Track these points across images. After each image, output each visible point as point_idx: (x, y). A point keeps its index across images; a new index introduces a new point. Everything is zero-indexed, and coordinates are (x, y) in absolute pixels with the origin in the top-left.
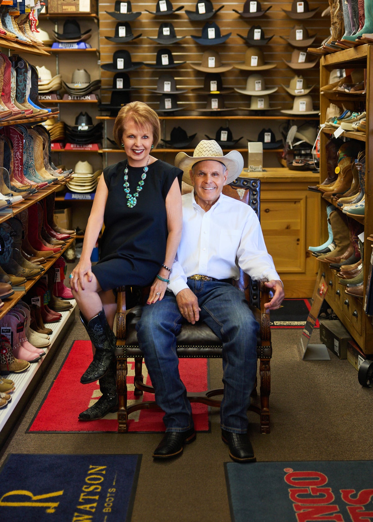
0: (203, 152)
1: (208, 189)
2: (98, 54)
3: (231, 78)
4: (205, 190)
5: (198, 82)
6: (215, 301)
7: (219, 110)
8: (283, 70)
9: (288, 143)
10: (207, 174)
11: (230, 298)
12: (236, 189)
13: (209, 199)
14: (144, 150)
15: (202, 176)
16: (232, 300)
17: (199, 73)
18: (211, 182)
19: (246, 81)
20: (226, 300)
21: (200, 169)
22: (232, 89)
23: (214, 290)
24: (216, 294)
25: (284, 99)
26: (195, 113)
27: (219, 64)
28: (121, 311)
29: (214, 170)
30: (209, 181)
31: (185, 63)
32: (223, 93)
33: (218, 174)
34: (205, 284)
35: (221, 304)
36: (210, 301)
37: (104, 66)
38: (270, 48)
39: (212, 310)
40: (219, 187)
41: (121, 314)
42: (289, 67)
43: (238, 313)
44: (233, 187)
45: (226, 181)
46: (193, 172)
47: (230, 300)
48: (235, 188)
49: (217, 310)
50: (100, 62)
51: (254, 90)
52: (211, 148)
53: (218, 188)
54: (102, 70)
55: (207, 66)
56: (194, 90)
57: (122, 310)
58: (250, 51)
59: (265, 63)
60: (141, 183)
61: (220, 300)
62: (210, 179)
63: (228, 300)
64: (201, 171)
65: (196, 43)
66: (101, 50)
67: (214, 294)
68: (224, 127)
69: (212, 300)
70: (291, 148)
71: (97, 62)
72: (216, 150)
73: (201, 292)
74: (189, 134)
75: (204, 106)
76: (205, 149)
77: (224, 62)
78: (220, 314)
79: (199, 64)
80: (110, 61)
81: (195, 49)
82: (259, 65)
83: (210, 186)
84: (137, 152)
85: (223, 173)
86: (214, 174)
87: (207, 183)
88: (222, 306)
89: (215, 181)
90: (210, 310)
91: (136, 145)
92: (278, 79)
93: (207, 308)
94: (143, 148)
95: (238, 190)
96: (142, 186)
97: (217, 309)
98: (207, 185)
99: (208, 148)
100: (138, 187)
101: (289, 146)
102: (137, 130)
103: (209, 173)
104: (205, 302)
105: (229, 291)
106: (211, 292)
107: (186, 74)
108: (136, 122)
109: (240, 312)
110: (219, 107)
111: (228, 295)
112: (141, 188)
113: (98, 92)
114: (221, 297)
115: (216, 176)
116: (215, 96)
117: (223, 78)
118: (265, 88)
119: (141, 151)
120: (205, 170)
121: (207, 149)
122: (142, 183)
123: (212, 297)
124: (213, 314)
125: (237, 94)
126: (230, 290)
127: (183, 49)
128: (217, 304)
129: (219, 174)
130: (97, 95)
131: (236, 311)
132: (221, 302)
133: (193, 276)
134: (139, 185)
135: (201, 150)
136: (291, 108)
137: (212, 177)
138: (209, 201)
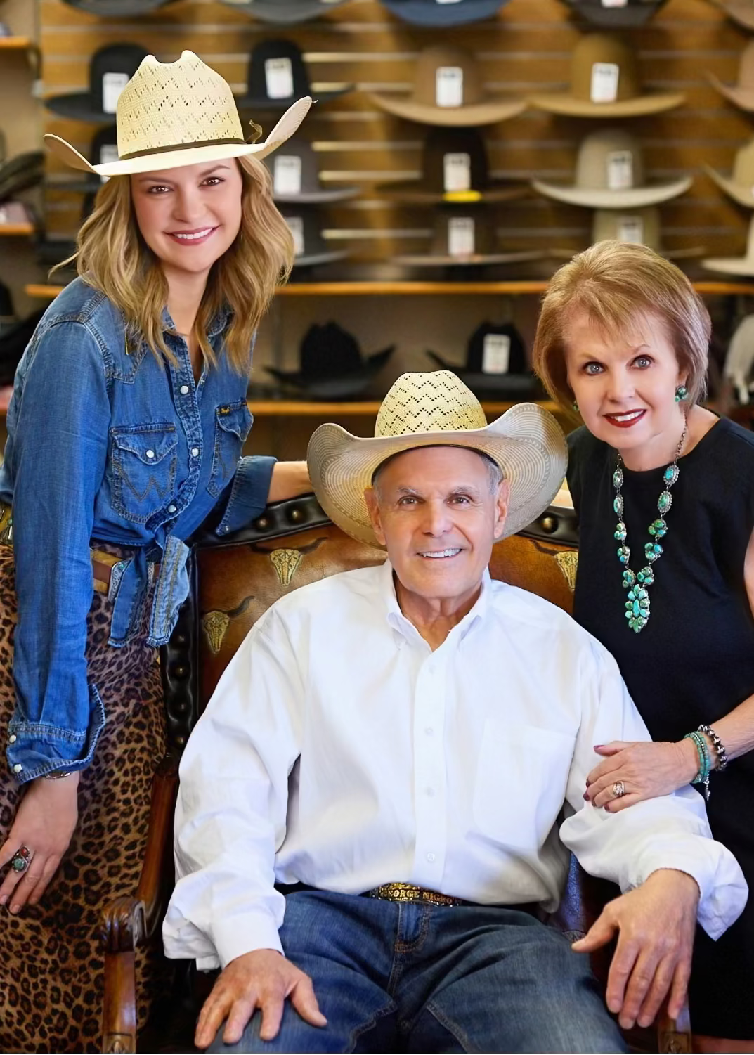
0: (410, 416)
1: (436, 555)
2: (33, 58)
3: (519, 145)
4: (427, 561)
5: (401, 159)
6: (473, 984)
7: (478, 259)
8: (709, 114)
9: (731, 379)
10: (429, 498)
11: (533, 975)
12: (554, 553)
13: (442, 593)
14: (645, 411)
15: (411, 507)
16: (540, 983)
17: (403, 128)
18: (448, 527)
19: (573, 155)
20: (514, 982)
21: (403, 483)
22: (525, 183)
23: (471, 941)
24: (478, 955)
25: (713, 220)
26: (389, 271)
27: (476, 93)
28: (118, 1028)
29: (455, 485)
30: (438, 526)
31: (351, 89)
32: (495, 196)
33: (470, 498)
34: (434, 917)
35: (497, 995)
36: (455, 985)
37: (58, 104)
38: (660, 38)
39: (463, 1020)
40: (477, 546)
41: (118, 1037)
42: (731, 106)
43: (560, 1033)
44: (542, 544)
45: (503, 519)
46: (376, 494)
47: (532, 982)
48: (550, 547)
49: (484, 1019)
50: (42, 89)
51: (604, 186)
52: (440, 401)
53: (475, 552)
54: (47, 117)
55: (432, 102)
56: (385, 188)
57: (122, 1023)
58: (588, 47)
59: (644, 90)
60: (657, 529)
61: (492, 982)
62: (442, 518)
63: (523, 982)
64: (403, 490)
65: (393, 19)
66: (45, 46)
67: (469, 957)
68: (496, 320)
69: (463, 980)
70: (744, 397)
71: (30, 88)
72: (458, 408)
73: (419, 948)
74: (369, 348)
75: (424, 247)
76: (415, 407)
77: (494, 86)
78: (493, 1035)
79: (403, 96)
80: (79, 85)
81: (388, 41)
82: (621, 96)
83: (443, 543)
84: (620, 419)
85: (491, 492)
86: (456, 498)
87: (429, 534)
88: (502, 1004)
89: (462, 525)
90: (455, 1020)
91: (609, 396)
92: (690, 147)
93: (442, 1012)
94: (641, 405)
95: (559, 556)
96: (662, 542)
97: (483, 1016)
98: (429, 540)
99: (426, 403)
100: (650, 544)
101: (736, 393)
102: (604, 342)
103: (437, 494)
104: (438, 989)
105: (528, 945)
106: (460, 949)
107: (355, 131)
108: (594, 312)
109: (571, 1027)
110: (478, 249)
111: (523, 961)
112: (659, 549)
113: (34, 195)
114: (498, 967)
115: (465, 505)
116: (461, 209)
117: (490, 145)
118: (645, 179)
119: (637, 414)
120: (419, 483)
121: (422, 404)
122: (659, 528)
123: (462, 967)
124: (466, 1037)
125: (542, 204)
126: (530, 940)
127: (344, 41)
128: (480, 997)
129: (473, 495)
130: (29, 207)
131: (556, 1023)
132: (499, 989)
133: (387, 886)
134: (652, 539)
135: (401, 411)
136: (741, 253)
137: (449, 511)
138: (443, 601)
